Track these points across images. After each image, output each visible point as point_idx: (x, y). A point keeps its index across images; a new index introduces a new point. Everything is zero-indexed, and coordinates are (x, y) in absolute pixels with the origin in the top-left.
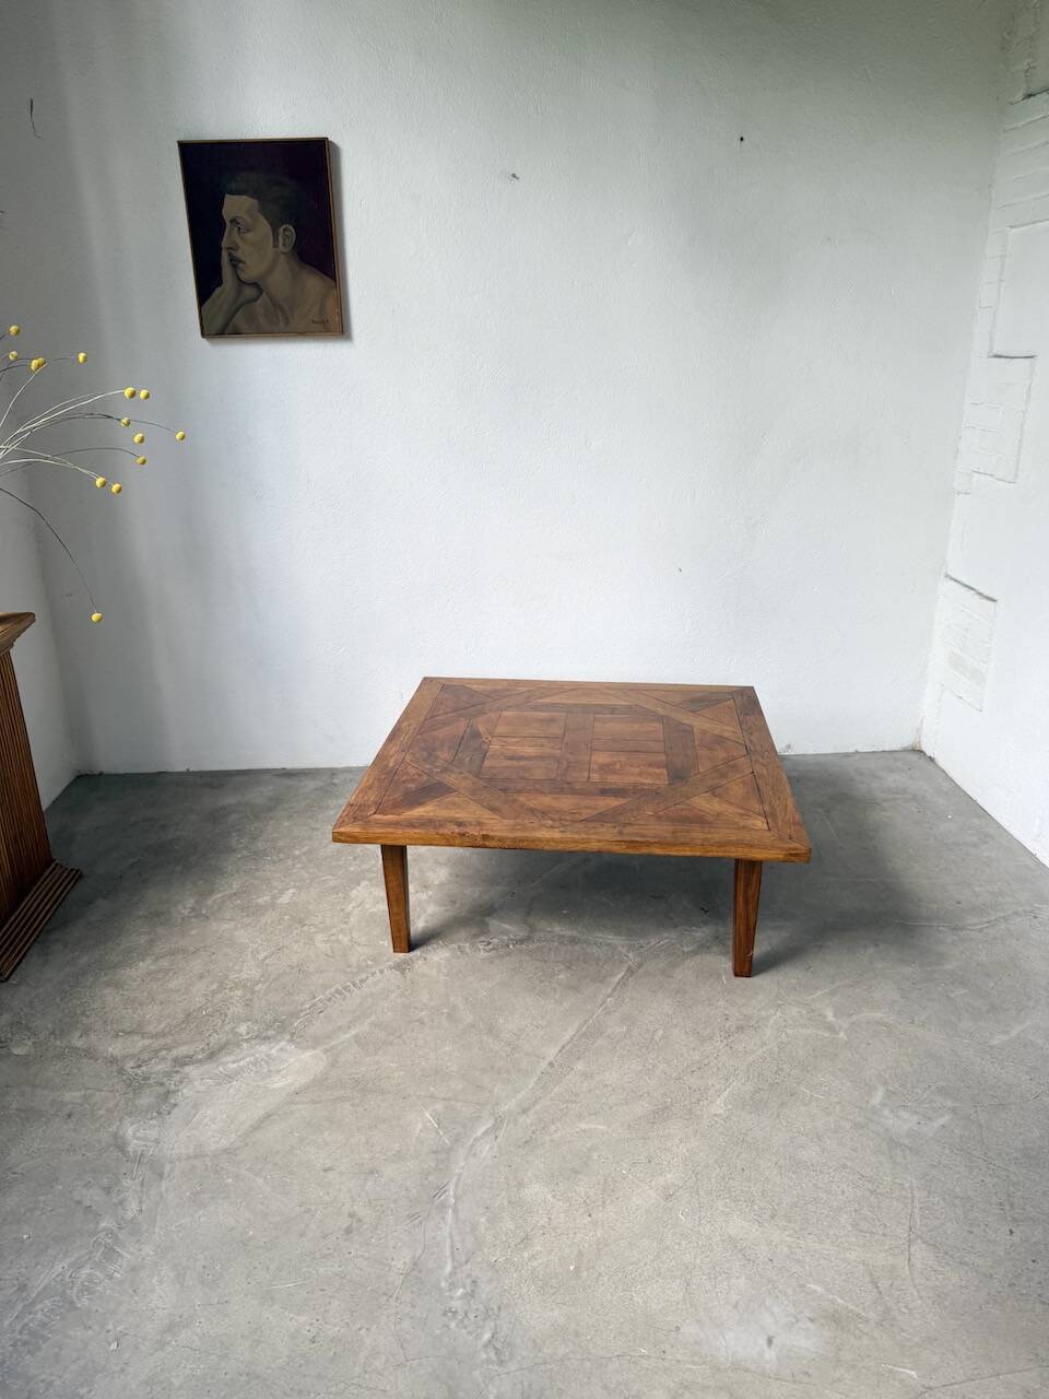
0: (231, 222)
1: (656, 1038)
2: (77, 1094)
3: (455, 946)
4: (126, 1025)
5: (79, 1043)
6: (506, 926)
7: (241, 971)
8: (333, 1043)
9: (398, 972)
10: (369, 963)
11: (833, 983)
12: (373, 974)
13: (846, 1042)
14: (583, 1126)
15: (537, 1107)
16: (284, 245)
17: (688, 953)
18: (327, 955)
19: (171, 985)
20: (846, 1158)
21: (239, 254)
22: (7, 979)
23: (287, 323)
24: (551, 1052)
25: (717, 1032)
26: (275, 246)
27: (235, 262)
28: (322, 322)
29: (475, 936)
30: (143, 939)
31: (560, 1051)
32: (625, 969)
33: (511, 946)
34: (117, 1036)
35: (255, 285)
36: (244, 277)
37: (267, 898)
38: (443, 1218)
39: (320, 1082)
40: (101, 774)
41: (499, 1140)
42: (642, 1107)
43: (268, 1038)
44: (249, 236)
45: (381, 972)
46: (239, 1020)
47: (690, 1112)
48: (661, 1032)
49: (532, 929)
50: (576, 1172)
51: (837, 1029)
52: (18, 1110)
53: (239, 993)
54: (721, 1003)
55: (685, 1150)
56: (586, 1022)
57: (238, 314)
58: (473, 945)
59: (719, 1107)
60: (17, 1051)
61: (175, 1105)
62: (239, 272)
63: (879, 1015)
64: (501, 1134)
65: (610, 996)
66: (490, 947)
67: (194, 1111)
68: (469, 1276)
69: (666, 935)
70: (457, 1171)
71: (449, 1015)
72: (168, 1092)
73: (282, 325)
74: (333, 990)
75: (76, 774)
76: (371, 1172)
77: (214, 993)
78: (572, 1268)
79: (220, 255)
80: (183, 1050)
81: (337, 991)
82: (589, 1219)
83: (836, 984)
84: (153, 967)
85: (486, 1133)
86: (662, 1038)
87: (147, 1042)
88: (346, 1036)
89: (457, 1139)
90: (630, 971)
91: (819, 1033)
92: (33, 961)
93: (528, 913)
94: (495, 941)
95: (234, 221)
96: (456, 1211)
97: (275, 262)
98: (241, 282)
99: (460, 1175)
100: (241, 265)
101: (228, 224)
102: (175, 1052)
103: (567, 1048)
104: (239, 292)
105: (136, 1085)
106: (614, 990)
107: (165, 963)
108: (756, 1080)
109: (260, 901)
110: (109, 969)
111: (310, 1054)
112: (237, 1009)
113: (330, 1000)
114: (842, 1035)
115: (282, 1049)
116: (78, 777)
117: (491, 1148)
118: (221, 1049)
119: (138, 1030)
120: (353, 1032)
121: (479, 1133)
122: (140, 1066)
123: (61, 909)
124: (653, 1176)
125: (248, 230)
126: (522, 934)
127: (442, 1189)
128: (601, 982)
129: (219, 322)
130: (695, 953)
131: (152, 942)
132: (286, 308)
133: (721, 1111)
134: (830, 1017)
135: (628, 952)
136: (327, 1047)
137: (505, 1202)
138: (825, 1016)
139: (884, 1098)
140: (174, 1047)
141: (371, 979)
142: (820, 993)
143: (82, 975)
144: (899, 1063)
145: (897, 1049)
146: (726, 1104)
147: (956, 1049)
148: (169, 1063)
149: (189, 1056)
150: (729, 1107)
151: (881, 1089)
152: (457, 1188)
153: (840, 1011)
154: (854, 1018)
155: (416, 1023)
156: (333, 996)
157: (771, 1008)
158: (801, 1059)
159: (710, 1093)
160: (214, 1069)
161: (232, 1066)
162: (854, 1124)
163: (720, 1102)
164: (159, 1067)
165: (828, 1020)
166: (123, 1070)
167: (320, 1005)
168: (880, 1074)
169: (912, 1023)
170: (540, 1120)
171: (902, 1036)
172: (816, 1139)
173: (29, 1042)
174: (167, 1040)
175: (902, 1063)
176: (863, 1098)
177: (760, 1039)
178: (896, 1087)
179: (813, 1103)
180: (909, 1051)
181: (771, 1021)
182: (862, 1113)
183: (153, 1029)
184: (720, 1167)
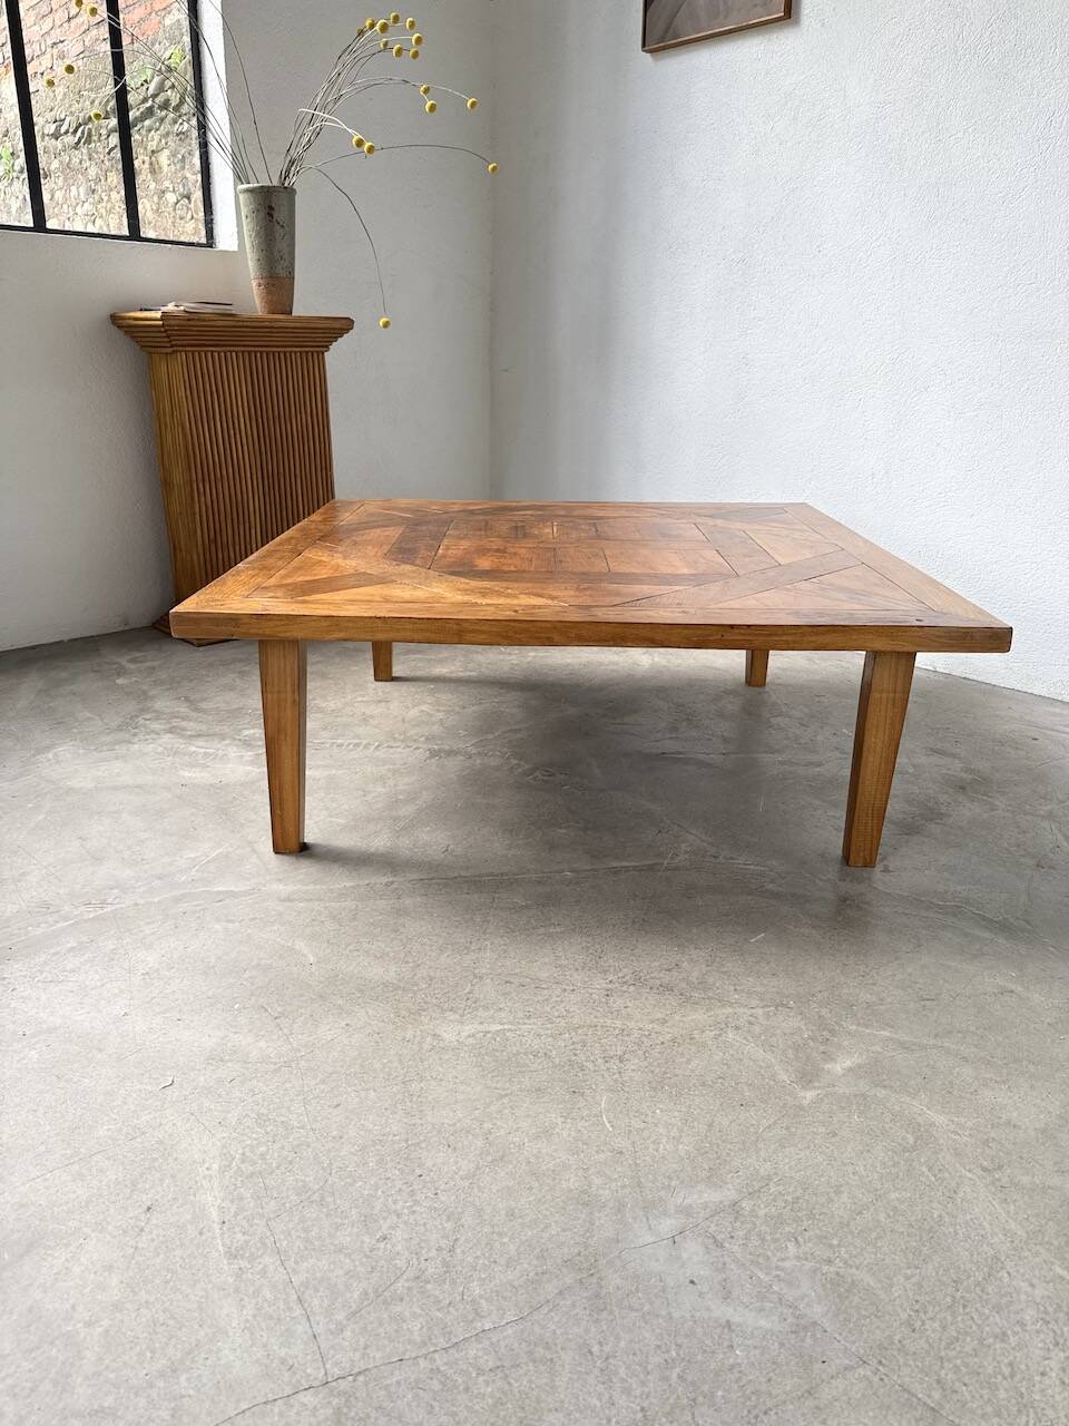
2: (89, 715)
3: (515, 762)
4: (196, 696)
5: (153, 693)
9: (428, 755)
10: (423, 739)
11: (937, 1036)
12: (407, 747)
13: (801, 1108)
14: (300, 945)
20: (480, 1211)
24: (412, 877)
31: (421, 880)
33: (565, 788)
34: (179, 699)
38: (57, 922)
41: (216, 904)
42: (385, 973)
43: (249, 745)
45: (417, 748)
47: (418, 1012)
50: (204, 973)
51: (817, 1084)
52: (50, 707)
55: (328, 1038)
56: (501, 875)
57: (680, 12)
58: (533, 769)
61: (114, 750)
63: (940, 1119)
64: (230, 901)
65: (575, 871)
66: (546, 778)
67: (112, 759)
70: (142, 901)
72: (127, 741)
73: (722, 17)
74: (356, 741)
76: (98, 859)
80: (189, 725)
81: (357, 745)
83: (946, 1043)
85: (219, 893)
87: (184, 710)
89: (192, 880)
90: (651, 868)
91: (777, 1068)
96: (75, 923)
99: (137, 904)
102: (183, 723)
105: (123, 728)
108: (562, 1043)
111: (250, 768)
114: (810, 1095)
117: (197, 905)
119: (192, 703)
121: (216, 889)
122: (149, 720)
127: (103, 903)
128: (595, 857)
129: (660, 26)
134: (838, 1067)
138: (831, 1059)
139: (705, 1206)
140: (190, 720)
141: (399, 750)
142: (886, 1033)
143: (241, 660)
144: (838, 1192)
145: (876, 1176)
146: (469, 1036)
147: (1009, 1265)
148: (168, 726)
149: (184, 729)
150: (471, 1040)
151: (729, 1194)
152: (112, 912)
153: (872, 1071)
154: (881, 1093)
155: (361, 793)
156: (349, 744)
157: (762, 1000)
158: (677, 1072)
159: (481, 1013)
160: (179, 743)
161: (193, 749)
162: (583, 1192)
163: (468, 1029)
164: (156, 726)
165: (828, 1066)
166: (137, 717)
167: (328, 745)
168: (769, 1178)
169: (985, 1169)
170: (280, 914)
171: (925, 1169)
172: (490, 1158)
173: (134, 679)
174: (195, 715)
175: (845, 1198)
176: (670, 1178)
177: (667, 1015)
178: (761, 1213)
179: (582, 1123)
180: (893, 1196)
181: (730, 1010)
182: (626, 1191)
183: (203, 705)
184: (323, 1082)
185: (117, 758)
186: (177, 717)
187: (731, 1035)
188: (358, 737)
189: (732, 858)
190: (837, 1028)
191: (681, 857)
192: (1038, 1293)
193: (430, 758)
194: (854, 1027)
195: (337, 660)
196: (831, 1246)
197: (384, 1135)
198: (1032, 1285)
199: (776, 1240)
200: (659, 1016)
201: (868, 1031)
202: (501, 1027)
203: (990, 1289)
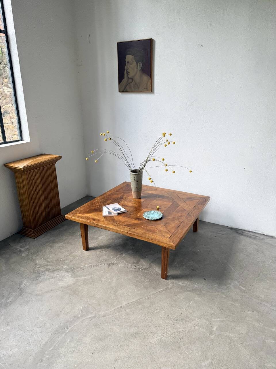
0: (127, 62)
1: (155, 312)
2: (24, 269)
3: (127, 264)
4: (45, 257)
5: (34, 258)
6: (144, 263)
7: (76, 252)
8: (79, 278)
9: (108, 266)
10: (104, 261)
11: (226, 318)
12: (102, 264)
13: (212, 340)
14: (114, 328)
15: (108, 317)
16: (139, 68)
17: (188, 290)
18: (97, 255)
19: (61, 251)
21: (129, 71)
22: (35, 238)
23: (138, 89)
24: (124, 303)
25: (174, 318)
26: (137, 68)
27: (128, 72)
28: (147, 89)
29: (134, 263)
30: (66, 238)
31: (127, 304)
32: (165, 288)
33: (140, 270)
34: (42, 259)
35: (132, 79)
36: (130, 76)
37: (97, 236)
38: (61, 335)
39: (68, 287)
40: (92, 196)
41: (91, 321)
42: (134, 330)
43: (68, 271)
44: (131, 66)
45: (105, 264)
46: (66, 264)
47: (144, 338)
48: (158, 311)
49: (150, 266)
50: (100, 340)
51: (213, 334)
52: (12, 268)
53: (72, 258)
54: (184, 310)
55: (133, 349)
56: (141, 299)
57: (127, 86)
58: (131, 265)
59: (153, 341)
60: (22, 255)
61: (38, 279)
62: (128, 75)
63: (232, 335)
64: (93, 320)
65: (153, 294)
66: (135, 267)
67: (39, 283)
68: (53, 353)
69: (186, 282)
70: (75, 324)
71: (110, 282)
72: (39, 276)
73: (137, 89)
74: (90, 265)
75: (87, 195)
76: (58, 315)
77: (67, 256)
78: (75, 366)
79: (124, 70)
80: (50, 267)
81: (91, 266)
82: (92, 355)
83: (227, 319)
84: (62, 245)
85: (90, 318)
86: (157, 312)
87: (45, 262)
88: (84, 278)
89: (82, 316)
90: (166, 289)
91: (206, 332)
92: (42, 236)
93: (153, 262)
94: (138, 266)
95: (128, 62)
96: (66, 335)
97: (137, 72)
98: (128, 78)
99: (75, 326)
100: (129, 73)
101: (127, 63)
102: (48, 267)
103: (129, 304)
104: (128, 81)
105: (35, 271)
106: (157, 293)
107: (64, 245)
108: (172, 338)
109: (95, 236)
110: (54, 242)
111: (72, 279)
112: (68, 262)
113: (88, 267)
114: (213, 336)
115: (68, 275)
116: (87, 196)
117: (87, 322)
118: (57, 270)
119: (46, 259)
120: (85, 277)
121: (88, 317)
122: (39, 268)
123: (57, 226)
124: (118, 351)
125: (131, 64)
126: (147, 267)
127: (68, 327)
128: (155, 289)
129: (123, 88)
130: (190, 291)
131: (67, 239)
132: (138, 85)
133: (153, 342)
134: (214, 329)
135: (170, 283)
136: (77, 279)
137: (78, 339)
138: (213, 328)
139: (208, 364)
140: (49, 266)
141: (101, 265)
142: (218, 319)
143: (48, 242)
144: (224, 355)
145: (228, 350)
146: (156, 341)
147: (250, 360)
148: (45, 269)
149: (50, 269)
150: (157, 342)
151: (210, 361)
152: (71, 329)
153: (219, 329)
154: (222, 333)
155: (100, 281)
156: (89, 266)
157: (198, 318)
158: (192, 338)
159: (155, 335)
160: (51, 274)
161: (55, 275)
162: (190, 368)
163: (155, 339)
164: (42, 269)
165: (213, 329)
166: (36, 267)
167: (85, 267)
168: (214, 356)
169: (241, 344)
170: (105, 321)
171: (234, 346)
172: (173, 366)
173: (26, 254)
174: (49, 264)
175: (225, 356)
176: (200, 361)
177: (185, 326)
178: (216, 363)
179: (183, 354)
180: (232, 353)
181: (194, 322)
182: (196, 365)
183: (49, 260)
184: (138, 359)
185: (40, 282)
186: (46, 265)
187: (196, 327)
188: (90, 263)
189: (179, 283)
190: (211, 320)
191: (170, 285)
192: (255, 364)
193: (109, 266)
194: (213, 319)
195: (70, 237)
196: (227, 365)
197: (154, 367)
198: (254, 363)
199: (219, 367)
200: (184, 326)
201: (216, 320)
202: (160, 337)
203: (249, 366)
